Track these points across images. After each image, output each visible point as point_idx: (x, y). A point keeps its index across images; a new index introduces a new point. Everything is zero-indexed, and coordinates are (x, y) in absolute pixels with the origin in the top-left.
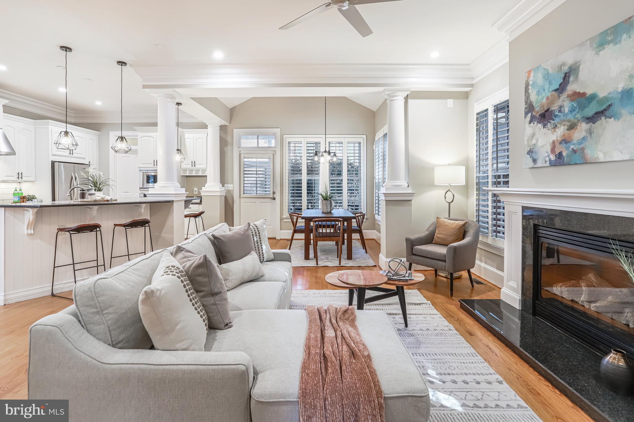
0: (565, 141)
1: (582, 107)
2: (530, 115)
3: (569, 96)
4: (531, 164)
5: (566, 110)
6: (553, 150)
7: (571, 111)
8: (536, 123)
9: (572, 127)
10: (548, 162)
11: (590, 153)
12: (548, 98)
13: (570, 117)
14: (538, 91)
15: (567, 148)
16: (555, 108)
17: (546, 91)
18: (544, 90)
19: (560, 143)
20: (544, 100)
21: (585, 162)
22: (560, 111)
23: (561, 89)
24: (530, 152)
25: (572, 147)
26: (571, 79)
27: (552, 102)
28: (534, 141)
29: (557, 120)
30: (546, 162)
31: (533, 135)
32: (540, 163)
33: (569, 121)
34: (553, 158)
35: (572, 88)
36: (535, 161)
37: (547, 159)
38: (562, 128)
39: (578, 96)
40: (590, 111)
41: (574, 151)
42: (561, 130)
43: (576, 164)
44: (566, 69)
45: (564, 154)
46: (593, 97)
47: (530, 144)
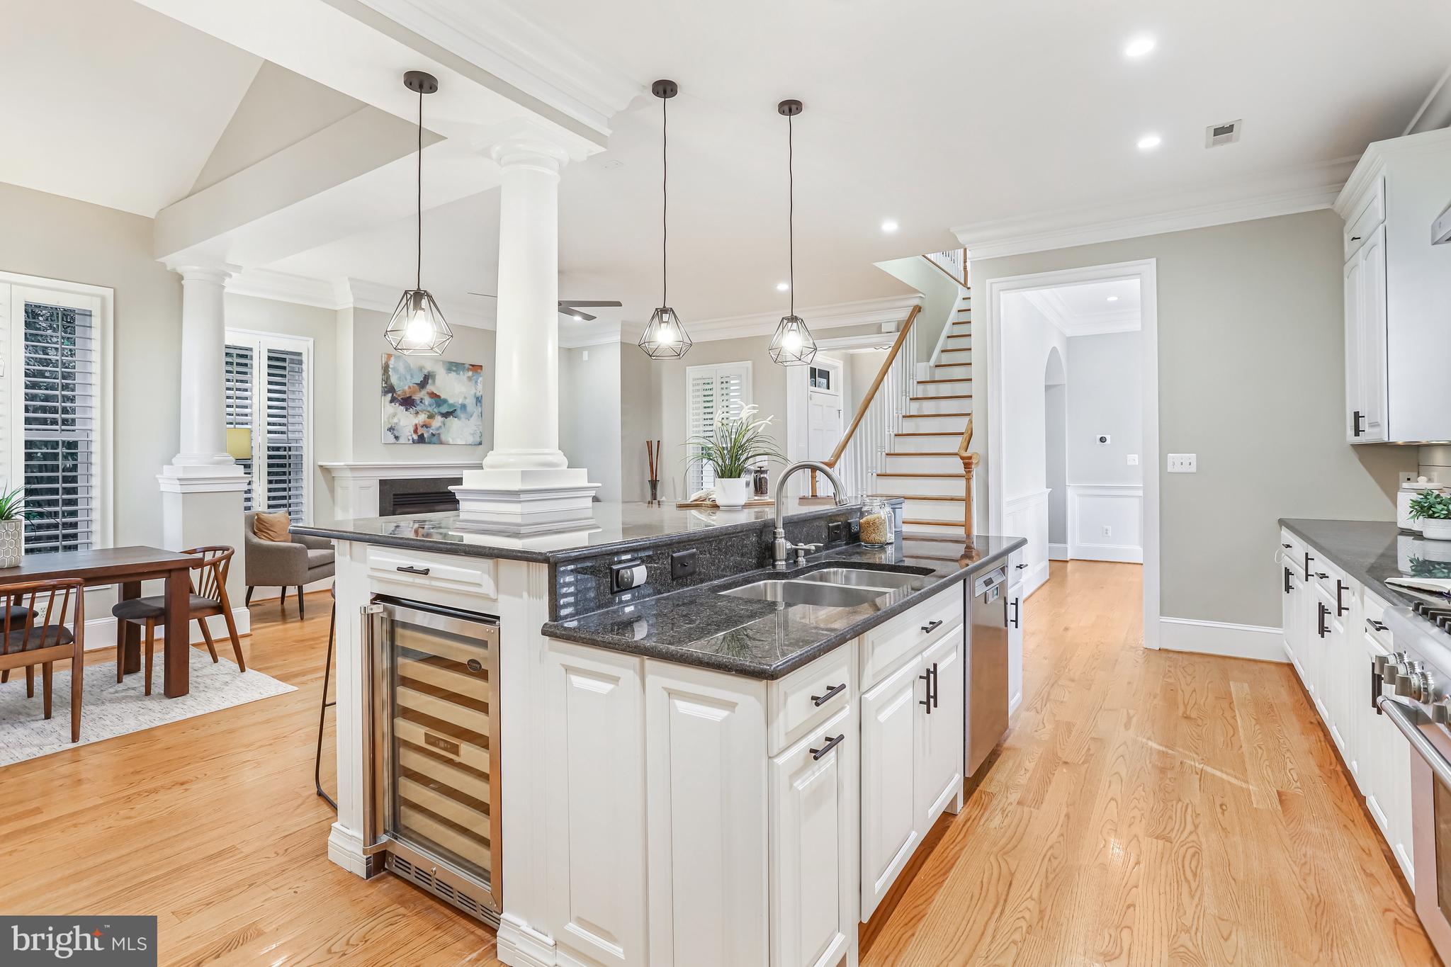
0: (426, 426)
1: (438, 405)
2: (390, 395)
3: (428, 393)
4: (393, 440)
5: (427, 403)
6: (416, 431)
7: (430, 405)
8: (397, 404)
9: (431, 417)
10: (411, 440)
11: (443, 437)
12: (410, 387)
13: (429, 409)
14: (400, 378)
15: (428, 432)
16: (417, 397)
17: (408, 381)
18: (406, 379)
19: (422, 427)
20: (406, 388)
21: (441, 443)
22: (421, 402)
23: (423, 385)
24: (391, 429)
25: (431, 431)
26: (430, 381)
27: (414, 392)
28: (395, 420)
29: (418, 408)
30: (409, 440)
31: (394, 415)
32: (401, 441)
33: (429, 412)
34: (416, 437)
35: (430, 388)
36: (397, 438)
37: (410, 438)
38: (423, 415)
39: (433, 395)
40: (444, 409)
41: (433, 435)
42: (422, 418)
43: (434, 444)
44: (426, 372)
45: (425, 435)
46: (445, 401)
47: (391, 420)
